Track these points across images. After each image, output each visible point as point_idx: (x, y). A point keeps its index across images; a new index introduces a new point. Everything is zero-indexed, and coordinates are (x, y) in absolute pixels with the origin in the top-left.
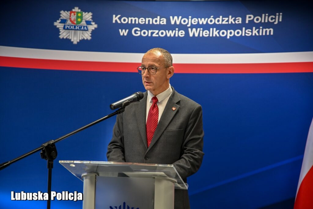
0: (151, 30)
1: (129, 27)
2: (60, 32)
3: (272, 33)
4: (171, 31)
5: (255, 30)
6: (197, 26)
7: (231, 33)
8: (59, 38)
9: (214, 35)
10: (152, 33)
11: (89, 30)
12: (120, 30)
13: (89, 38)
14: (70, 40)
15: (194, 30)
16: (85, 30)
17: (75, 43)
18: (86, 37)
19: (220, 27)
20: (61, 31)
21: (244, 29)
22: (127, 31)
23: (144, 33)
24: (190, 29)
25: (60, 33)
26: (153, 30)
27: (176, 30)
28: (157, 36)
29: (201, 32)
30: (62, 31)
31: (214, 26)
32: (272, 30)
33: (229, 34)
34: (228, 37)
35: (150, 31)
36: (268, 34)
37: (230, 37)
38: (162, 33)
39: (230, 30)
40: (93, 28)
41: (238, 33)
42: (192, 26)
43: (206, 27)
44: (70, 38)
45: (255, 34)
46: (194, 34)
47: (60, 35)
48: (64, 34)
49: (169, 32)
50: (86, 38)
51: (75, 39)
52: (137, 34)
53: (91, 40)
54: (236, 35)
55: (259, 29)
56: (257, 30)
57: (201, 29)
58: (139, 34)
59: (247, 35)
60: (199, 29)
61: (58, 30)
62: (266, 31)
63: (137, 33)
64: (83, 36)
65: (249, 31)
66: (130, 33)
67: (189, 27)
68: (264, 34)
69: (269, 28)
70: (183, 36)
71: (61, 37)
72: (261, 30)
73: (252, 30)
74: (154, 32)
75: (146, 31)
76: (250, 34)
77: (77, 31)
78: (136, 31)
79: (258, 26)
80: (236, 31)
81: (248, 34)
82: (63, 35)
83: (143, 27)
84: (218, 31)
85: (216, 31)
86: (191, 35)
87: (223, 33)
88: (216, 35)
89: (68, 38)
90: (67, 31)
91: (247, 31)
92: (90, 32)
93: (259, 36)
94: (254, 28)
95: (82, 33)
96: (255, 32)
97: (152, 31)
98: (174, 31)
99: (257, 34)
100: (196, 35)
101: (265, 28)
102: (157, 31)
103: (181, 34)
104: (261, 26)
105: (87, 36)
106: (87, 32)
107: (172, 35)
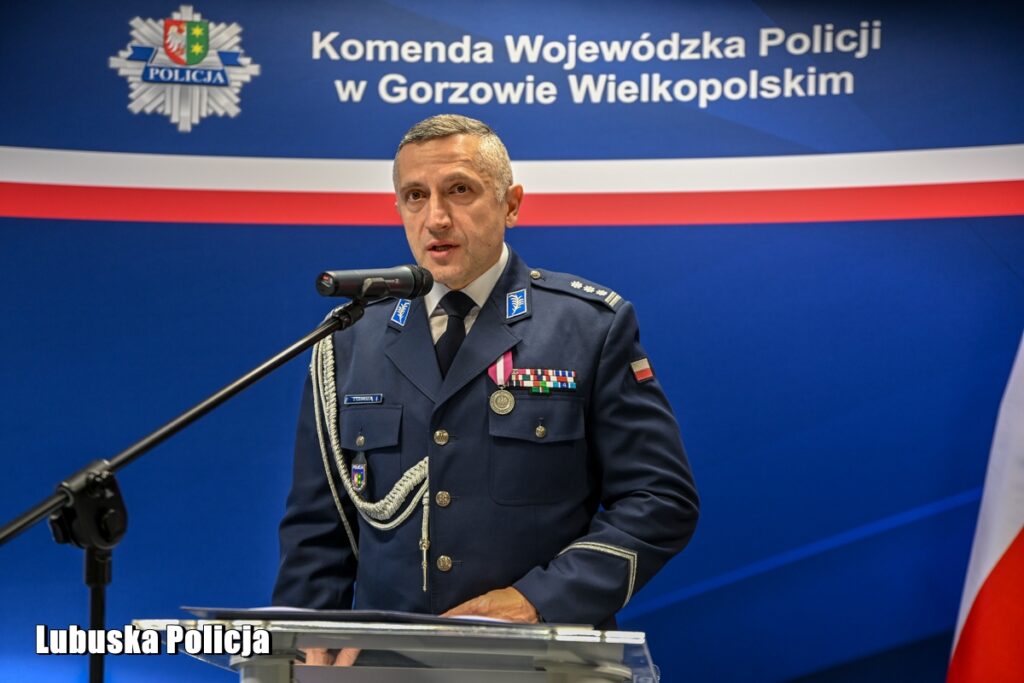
0: (442, 81)
1: (369, 71)
2: (131, 91)
3: (849, 89)
4: (509, 86)
5: (794, 76)
6: (599, 67)
7: (711, 90)
8: (129, 113)
9: (656, 98)
10: (448, 93)
11: (234, 84)
12: (338, 84)
13: (234, 111)
14: (166, 119)
15: (588, 79)
16: (218, 84)
17: (185, 127)
18: (223, 108)
19: (673, 71)
20: (133, 86)
21: (754, 74)
22: (363, 84)
23: (421, 92)
24: (572, 79)
25: (132, 95)
26: (450, 81)
27: (526, 82)
28: (465, 100)
29: (612, 86)
30: (137, 86)
31: (654, 65)
32: (849, 77)
33: (704, 93)
34: (703, 104)
35: (440, 87)
36: (836, 90)
37: (709, 102)
38: (481, 93)
39: (707, 78)
40: (247, 78)
41: (735, 89)
42: (581, 69)
43: (628, 70)
44: (167, 112)
45: (793, 91)
46: (587, 94)
47: (130, 101)
48: (146, 98)
49: (503, 88)
50: (221, 113)
51: (185, 113)
52: (397, 94)
53: (239, 117)
54: (730, 95)
55: (806, 74)
56: (800, 78)
57: (612, 77)
58: (402, 97)
59: (765, 94)
60: (602, 78)
61: (122, 85)
62: (830, 83)
63: (395, 92)
64: (212, 103)
65: (771, 82)
66: (371, 92)
67: (571, 72)
68: (823, 91)
69: (838, 72)
70: (551, 100)
71: (135, 107)
72: (811, 79)
73: (782, 77)
74: (455, 90)
75: (427, 87)
76: (777, 91)
77: (190, 87)
78: (392, 85)
79: (800, 65)
80: (730, 83)
81: (770, 91)
82: (143, 99)
83: (415, 72)
84: (667, 83)
85: (661, 82)
86: (578, 97)
87: (685, 90)
88: (661, 96)
89: (160, 110)
90: (155, 86)
91: (764, 83)
92: (237, 91)
93: (807, 97)
94: (788, 72)
95: (209, 95)
96: (792, 85)
97: (446, 85)
98: (521, 86)
99: (800, 92)
100: (596, 97)
101: (826, 72)
102: (462, 87)
103: (545, 93)
104: (811, 65)
105: (227, 103)
106: (225, 89)
107: (515, 99)
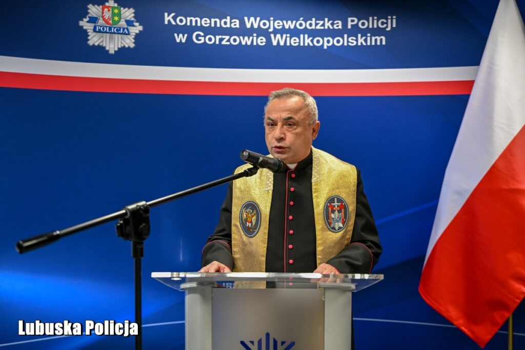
0: (219, 35)
1: (188, 30)
2: (89, 36)
3: (384, 43)
4: (246, 38)
5: (361, 37)
6: (283, 31)
7: (328, 42)
8: (88, 45)
9: (306, 44)
10: (221, 40)
11: (132, 34)
12: (176, 35)
13: (132, 45)
14: (104, 48)
15: (278, 36)
16: (125, 34)
17: (112, 52)
18: (127, 44)
19: (313, 33)
20: (89, 34)
21: (346, 36)
22: (186, 35)
23: (210, 39)
24: (272, 36)
25: (89, 38)
26: (222, 35)
27: (253, 36)
28: (228, 43)
29: (288, 39)
30: (91, 34)
31: (305, 31)
32: (383, 38)
33: (326, 43)
34: (325, 47)
35: (218, 37)
36: (378, 43)
37: (327, 46)
38: (235, 40)
39: (327, 37)
40: (138, 32)
41: (338, 41)
42: (276, 32)
43: (295, 33)
44: (104, 45)
45: (361, 43)
46: (278, 42)
47: (88, 40)
48: (95, 39)
49: (244, 39)
50: (127, 46)
51: (112, 46)
52: (200, 40)
53: (134, 48)
54: (336, 44)
55: (367, 36)
56: (364, 38)
57: (288, 35)
58: (202, 41)
59: (350, 44)
60: (284, 36)
61: (85, 33)
62: (376, 40)
63: (200, 39)
64: (123, 41)
65: (352, 39)
66: (189, 39)
67: (272, 33)
68: (373, 43)
69: (379, 36)
70: (264, 44)
71: (91, 43)
72: (369, 38)
73: (357, 37)
74: (224, 39)
75: (212, 37)
76: (355, 43)
77: (114, 35)
78: (198, 36)
79: (364, 33)
80: (336, 39)
81: (352, 43)
82: (94, 40)
84: (311, 38)
85: (308, 38)
86: (275, 43)
87: (318, 42)
88: (308, 43)
89: (101, 44)
90: (99, 34)
91: (350, 40)
92: (133, 37)
93: (367, 46)
94: (359, 36)
95: (121, 38)
96: (361, 41)
97: (220, 37)
98: (251, 38)
99: (364, 44)
100: (282, 43)
101: (375, 36)
102: (227, 37)
103: (261, 41)
104: (369, 33)
105: (129, 42)
106: (129, 36)
107: (249, 43)
